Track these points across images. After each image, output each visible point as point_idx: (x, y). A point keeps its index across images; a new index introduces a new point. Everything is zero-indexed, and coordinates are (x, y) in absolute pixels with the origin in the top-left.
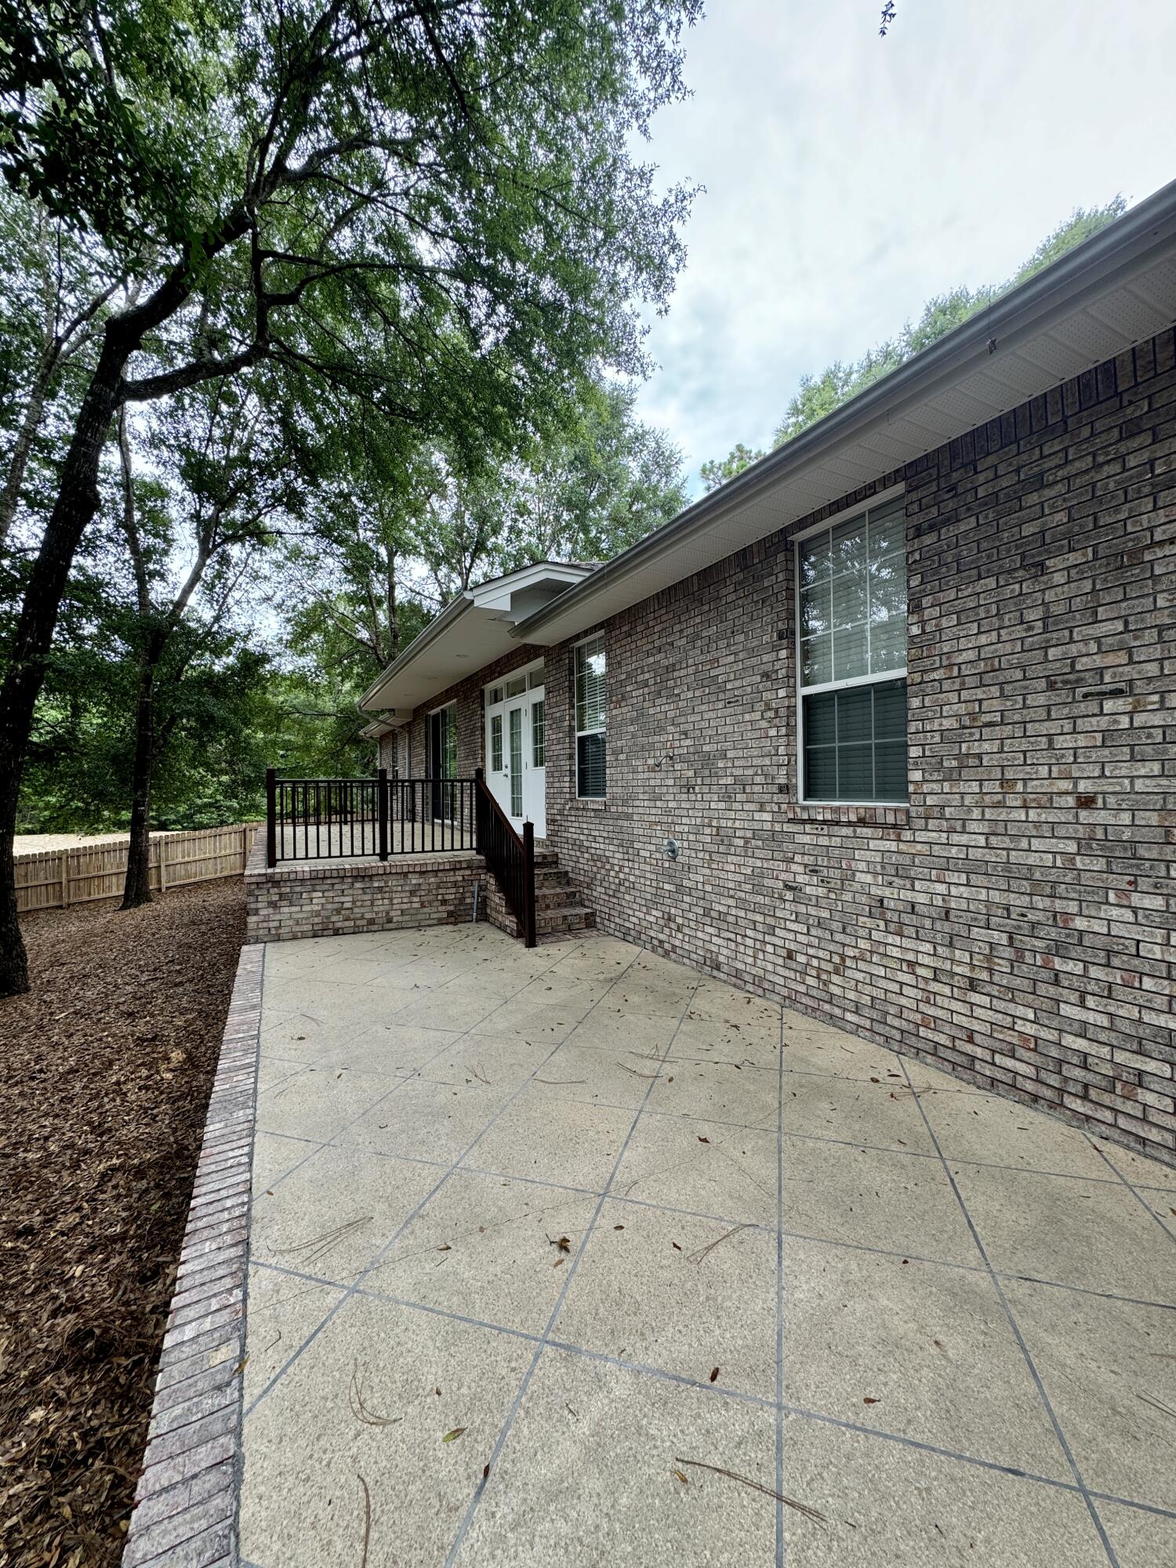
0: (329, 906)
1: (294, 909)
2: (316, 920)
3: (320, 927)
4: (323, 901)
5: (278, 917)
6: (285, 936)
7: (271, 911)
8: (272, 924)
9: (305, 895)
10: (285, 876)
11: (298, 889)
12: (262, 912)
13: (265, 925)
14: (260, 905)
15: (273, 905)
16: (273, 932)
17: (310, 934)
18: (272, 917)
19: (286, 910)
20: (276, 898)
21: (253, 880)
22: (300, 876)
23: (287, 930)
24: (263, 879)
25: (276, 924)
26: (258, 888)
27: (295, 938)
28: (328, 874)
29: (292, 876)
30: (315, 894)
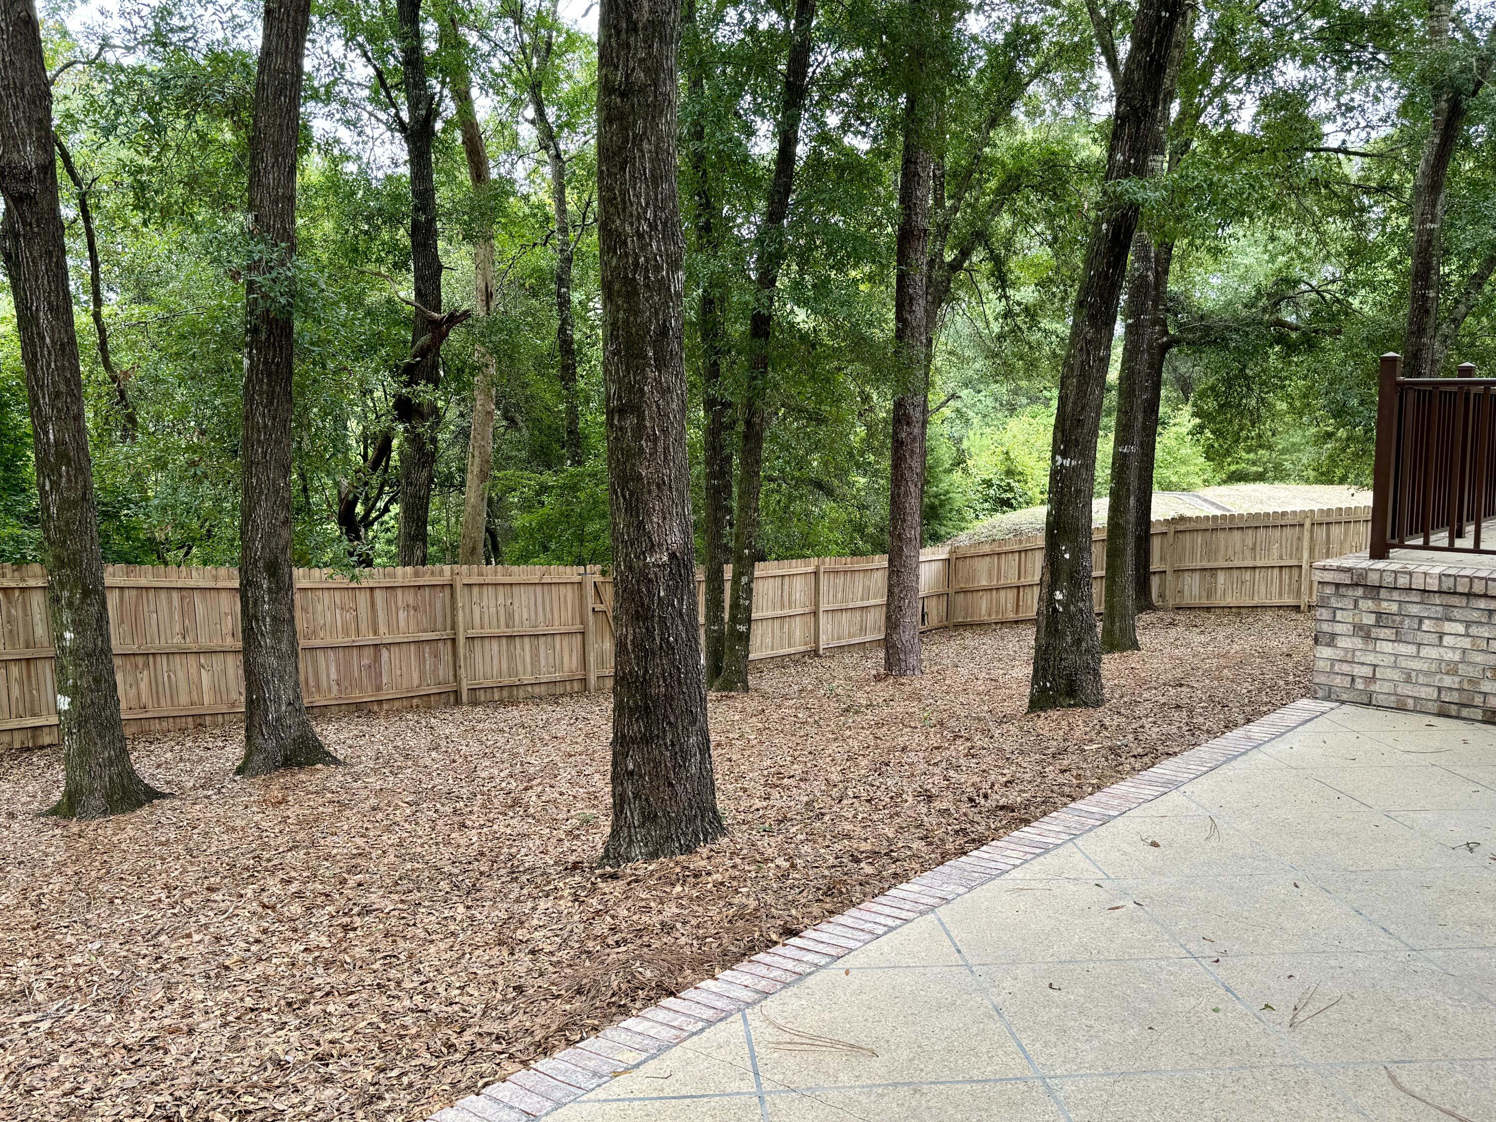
0: (1479, 658)
1: (1403, 649)
2: (1448, 681)
3: (1455, 697)
4: (1466, 643)
5: (1370, 658)
6: (1381, 699)
7: (1358, 643)
8: (1358, 671)
9: (1427, 625)
10: (1388, 580)
11: (1414, 610)
12: (1342, 642)
13: (1346, 668)
14: (1338, 628)
15: (1363, 632)
16: (1360, 685)
17: (1433, 707)
18: (1360, 657)
19: (1387, 647)
20: (1370, 620)
21: (1328, 577)
22: (1418, 583)
23: (1386, 687)
24: (1345, 579)
25: (1367, 671)
26: (1337, 594)
27: (1401, 708)
28: (1478, 588)
29: (1403, 581)
30: (1448, 627)
